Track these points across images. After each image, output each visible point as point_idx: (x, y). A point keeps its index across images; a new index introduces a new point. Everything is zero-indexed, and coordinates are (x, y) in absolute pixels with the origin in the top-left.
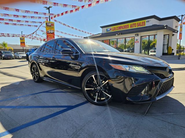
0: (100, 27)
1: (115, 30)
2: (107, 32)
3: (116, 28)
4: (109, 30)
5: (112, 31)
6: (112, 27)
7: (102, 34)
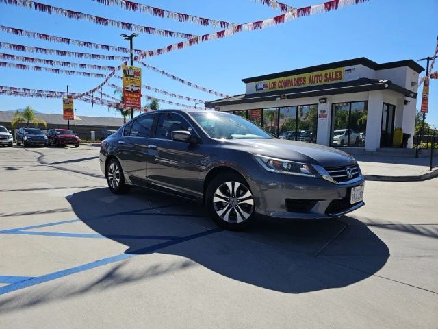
0: (242, 80)
1: (275, 88)
2: (258, 92)
3: (277, 84)
4: (261, 87)
5: (268, 90)
6: (268, 82)
7: (247, 96)
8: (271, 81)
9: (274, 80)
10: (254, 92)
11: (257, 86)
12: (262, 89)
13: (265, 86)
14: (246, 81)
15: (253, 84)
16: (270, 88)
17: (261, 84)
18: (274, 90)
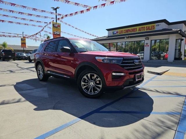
0: (106, 30)
3: (123, 31)
4: (115, 33)
5: (118, 34)
6: (118, 30)
7: (108, 37)
8: (120, 30)
10: (112, 35)
11: (113, 32)
12: (116, 34)
13: (117, 32)
14: (108, 30)
15: (112, 32)
16: (120, 33)
17: (115, 31)
18: (122, 34)
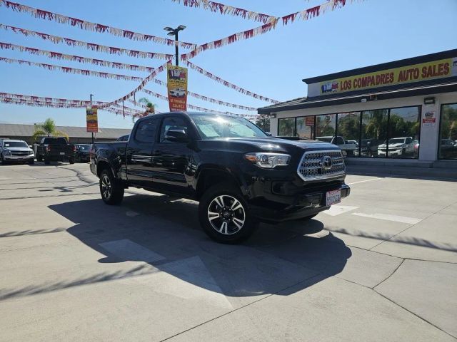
0: (304, 80)
1: (349, 88)
2: (325, 94)
3: (352, 84)
4: (329, 87)
5: (338, 90)
6: (338, 81)
7: (308, 99)
8: (343, 80)
9: (347, 79)
10: (320, 93)
11: (323, 87)
12: (330, 90)
13: (335, 86)
14: (308, 81)
15: (319, 84)
16: (342, 89)
17: (329, 85)
18: (348, 90)
